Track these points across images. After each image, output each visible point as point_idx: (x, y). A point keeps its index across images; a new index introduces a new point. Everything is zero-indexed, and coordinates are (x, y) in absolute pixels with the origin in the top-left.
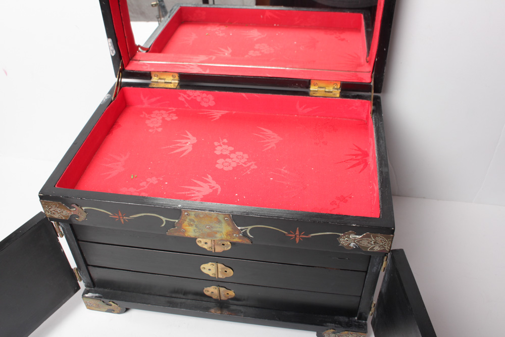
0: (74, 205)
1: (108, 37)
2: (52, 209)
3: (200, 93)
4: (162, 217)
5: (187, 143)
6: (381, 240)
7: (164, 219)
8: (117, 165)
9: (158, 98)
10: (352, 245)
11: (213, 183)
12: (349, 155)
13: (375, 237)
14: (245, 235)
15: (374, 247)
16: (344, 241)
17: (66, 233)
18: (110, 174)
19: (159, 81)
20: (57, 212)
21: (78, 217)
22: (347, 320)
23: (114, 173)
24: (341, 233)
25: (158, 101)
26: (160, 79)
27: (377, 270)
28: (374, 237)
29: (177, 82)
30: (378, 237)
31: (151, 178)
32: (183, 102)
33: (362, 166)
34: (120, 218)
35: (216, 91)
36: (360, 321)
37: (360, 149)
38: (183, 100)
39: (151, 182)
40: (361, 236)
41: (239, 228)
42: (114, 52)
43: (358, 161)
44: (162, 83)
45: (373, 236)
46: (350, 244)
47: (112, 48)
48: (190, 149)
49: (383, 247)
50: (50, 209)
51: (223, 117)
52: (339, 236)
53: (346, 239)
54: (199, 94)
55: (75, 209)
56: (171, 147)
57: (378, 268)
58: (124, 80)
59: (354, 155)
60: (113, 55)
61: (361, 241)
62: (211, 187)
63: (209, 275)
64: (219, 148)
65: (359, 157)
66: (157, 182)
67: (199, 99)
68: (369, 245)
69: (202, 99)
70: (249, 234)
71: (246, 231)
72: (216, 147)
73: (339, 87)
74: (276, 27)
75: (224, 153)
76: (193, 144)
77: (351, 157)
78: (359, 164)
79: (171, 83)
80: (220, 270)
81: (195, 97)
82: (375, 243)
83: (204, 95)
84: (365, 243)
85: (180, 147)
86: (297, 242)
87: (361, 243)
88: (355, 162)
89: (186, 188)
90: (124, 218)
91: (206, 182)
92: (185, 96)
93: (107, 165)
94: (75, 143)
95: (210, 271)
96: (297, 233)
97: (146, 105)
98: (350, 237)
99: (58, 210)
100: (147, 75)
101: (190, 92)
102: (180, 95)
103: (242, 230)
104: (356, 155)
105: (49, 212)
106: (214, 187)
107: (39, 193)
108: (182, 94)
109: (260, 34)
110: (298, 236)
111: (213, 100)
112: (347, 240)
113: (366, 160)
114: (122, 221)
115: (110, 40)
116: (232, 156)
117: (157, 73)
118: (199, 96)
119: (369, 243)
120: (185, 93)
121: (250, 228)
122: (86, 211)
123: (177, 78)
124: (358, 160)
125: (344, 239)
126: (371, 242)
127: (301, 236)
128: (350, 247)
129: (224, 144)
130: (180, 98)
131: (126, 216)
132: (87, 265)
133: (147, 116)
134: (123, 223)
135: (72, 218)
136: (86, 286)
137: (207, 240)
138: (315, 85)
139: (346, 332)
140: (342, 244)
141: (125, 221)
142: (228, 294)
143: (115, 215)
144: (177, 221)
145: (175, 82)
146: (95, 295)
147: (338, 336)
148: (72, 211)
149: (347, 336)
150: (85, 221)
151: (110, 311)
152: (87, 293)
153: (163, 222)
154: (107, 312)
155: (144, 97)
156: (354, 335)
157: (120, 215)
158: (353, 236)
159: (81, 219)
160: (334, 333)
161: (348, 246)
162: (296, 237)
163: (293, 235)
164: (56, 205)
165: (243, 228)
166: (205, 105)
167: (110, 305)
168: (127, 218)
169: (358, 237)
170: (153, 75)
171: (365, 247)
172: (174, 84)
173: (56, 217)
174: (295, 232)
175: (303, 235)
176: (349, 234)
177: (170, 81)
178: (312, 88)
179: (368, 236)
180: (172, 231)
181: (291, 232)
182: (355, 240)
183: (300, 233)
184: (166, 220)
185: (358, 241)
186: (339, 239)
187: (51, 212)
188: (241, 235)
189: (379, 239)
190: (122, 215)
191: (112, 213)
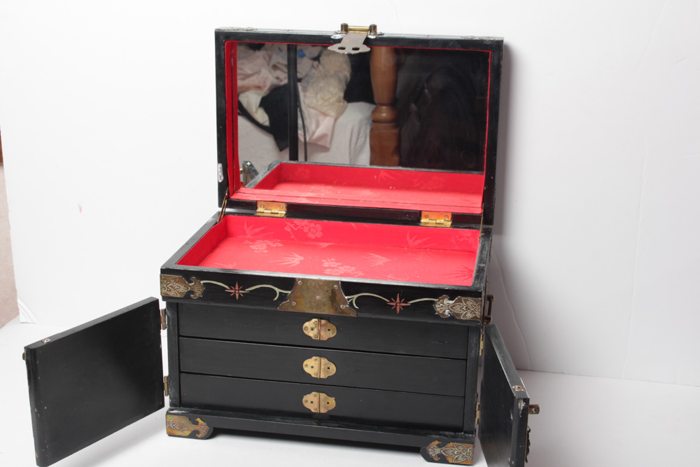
0: (193, 279)
1: (219, 162)
2: (170, 285)
3: (309, 222)
4: (276, 289)
5: (295, 259)
6: (472, 305)
7: (278, 290)
9: (263, 228)
10: (447, 313)
13: (466, 301)
14: (351, 303)
15: (466, 314)
16: (439, 308)
17: (171, 323)
19: (265, 211)
20: (174, 288)
21: (194, 293)
22: (453, 434)
24: (436, 298)
25: (263, 232)
26: (266, 209)
27: (475, 355)
29: (284, 212)
30: (468, 301)
32: (289, 232)
33: (466, 277)
34: (235, 292)
35: (325, 221)
36: (466, 435)
37: (466, 268)
38: (289, 230)
40: (454, 301)
41: (346, 297)
42: (222, 178)
44: (268, 213)
45: (464, 300)
46: (444, 311)
47: (221, 174)
48: (298, 263)
49: (475, 313)
50: (168, 284)
51: (328, 247)
52: (434, 301)
54: (307, 224)
55: (193, 284)
56: (278, 261)
57: (476, 351)
58: (228, 210)
60: (220, 181)
61: (454, 306)
63: (310, 375)
64: (326, 263)
65: (465, 272)
67: (306, 230)
68: (462, 311)
69: (310, 229)
70: (354, 305)
71: (352, 300)
72: (324, 262)
73: (450, 219)
74: (392, 189)
75: (332, 266)
76: (300, 260)
79: (277, 213)
80: (322, 367)
81: (302, 227)
82: (466, 308)
83: (312, 225)
84: (457, 309)
85: (288, 261)
86: (398, 312)
87: (454, 310)
90: (240, 292)
92: (292, 226)
95: (312, 369)
96: (398, 301)
97: (249, 236)
98: (445, 302)
99: (176, 285)
100: (252, 205)
101: (297, 221)
102: (286, 225)
103: (349, 299)
105: (165, 289)
107: (162, 266)
108: (289, 224)
109: (372, 193)
110: (398, 305)
111: (321, 231)
112: (442, 306)
114: (237, 295)
115: (220, 165)
116: (339, 268)
117: (263, 203)
118: (307, 226)
119: (461, 309)
120: (292, 223)
121: (356, 296)
122: (204, 285)
123: (285, 209)
125: (439, 305)
126: (463, 307)
127: (401, 304)
128: (445, 315)
129: (332, 261)
130: (287, 229)
131: (242, 289)
132: (180, 372)
133: (250, 243)
134: (237, 298)
135: (188, 295)
136: (171, 404)
137: (313, 326)
138: (427, 217)
139: (451, 444)
140: (438, 312)
141: (239, 296)
142: (328, 403)
143: (231, 289)
144: (290, 292)
145: (282, 212)
146: (180, 412)
147: (444, 451)
148: (190, 286)
149: (453, 453)
150: (199, 299)
151: (193, 435)
152: (172, 410)
153: (276, 294)
154: (190, 437)
155: (248, 227)
156: (461, 448)
157: (237, 288)
158: (447, 301)
159: (196, 296)
160: (439, 446)
161: (443, 314)
162: (396, 305)
163: (394, 304)
164: (175, 279)
165: (350, 297)
166: (311, 236)
167: (197, 423)
168: (243, 292)
169: (451, 302)
170: (259, 205)
171: (459, 315)
172: (281, 214)
173: (172, 294)
174: (396, 300)
175: (403, 302)
176: (443, 299)
177: (277, 212)
178: (423, 220)
179: (460, 301)
180: (284, 305)
181: (392, 299)
182: (449, 306)
183: (400, 301)
184: (280, 292)
185: (452, 307)
186: (435, 306)
187: (168, 288)
188: (347, 306)
189: (469, 303)
190: (239, 288)
191: (229, 287)
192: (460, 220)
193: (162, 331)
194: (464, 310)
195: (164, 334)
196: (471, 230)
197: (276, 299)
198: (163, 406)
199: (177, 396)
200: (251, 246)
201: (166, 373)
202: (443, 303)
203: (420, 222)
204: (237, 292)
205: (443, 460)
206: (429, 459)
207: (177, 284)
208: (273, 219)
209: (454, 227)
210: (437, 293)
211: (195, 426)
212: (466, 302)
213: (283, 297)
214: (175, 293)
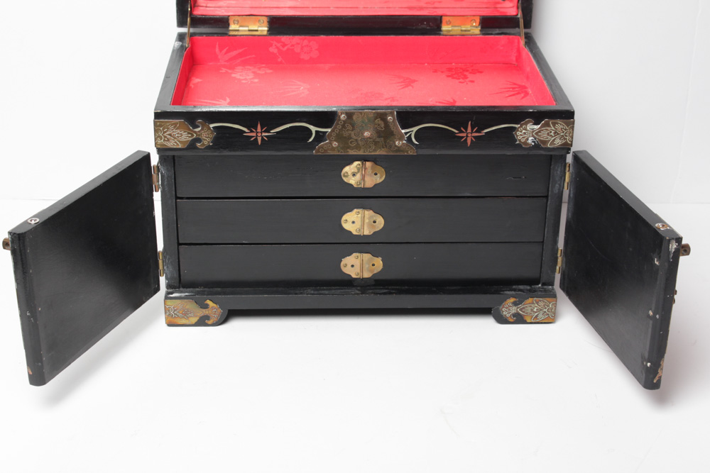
0: (200, 122)
2: (168, 133)
3: (301, 39)
4: (311, 127)
5: (300, 88)
6: (562, 129)
7: (313, 129)
9: (241, 51)
10: (530, 141)
12: (505, 88)
13: (554, 124)
14: (409, 138)
15: (554, 140)
16: (521, 135)
17: (166, 183)
19: (241, 29)
20: (173, 136)
21: (200, 142)
22: (529, 288)
24: (518, 124)
25: (240, 55)
26: (241, 26)
27: (559, 189)
29: (266, 29)
30: (557, 124)
32: (275, 54)
33: (522, 95)
34: (257, 136)
35: (322, 36)
36: (545, 287)
37: (515, 84)
38: (275, 51)
40: (539, 126)
41: (403, 131)
44: (245, 31)
45: (552, 123)
46: (527, 139)
48: (307, 92)
49: (565, 139)
50: (165, 132)
52: (515, 128)
53: (524, 131)
54: (298, 42)
55: (200, 129)
56: (280, 91)
57: (560, 185)
59: (510, 88)
61: (539, 132)
63: (350, 232)
65: (517, 89)
67: (297, 50)
68: (549, 137)
69: (302, 48)
70: (414, 140)
71: (411, 134)
73: (478, 24)
76: (308, 89)
77: (507, 90)
78: (518, 93)
79: (257, 31)
80: (367, 221)
81: (293, 45)
82: (555, 133)
83: (306, 42)
84: (544, 136)
85: (293, 91)
86: (469, 144)
87: (540, 136)
88: (513, 93)
90: (264, 134)
92: (279, 45)
95: (354, 225)
96: (469, 130)
97: (222, 62)
98: (528, 128)
99: (176, 132)
100: (223, 22)
101: (285, 39)
102: (271, 45)
103: (406, 133)
104: (513, 88)
105: (161, 139)
107: (155, 110)
108: (275, 43)
110: (470, 135)
111: (317, 50)
112: (525, 133)
113: (525, 91)
114: (259, 139)
117: (237, 18)
118: (298, 44)
119: (548, 134)
120: (279, 41)
121: (415, 129)
122: (215, 129)
123: (266, 23)
124: (516, 91)
125: (521, 132)
126: (551, 132)
127: (473, 135)
128: (528, 144)
130: (273, 50)
131: (265, 132)
132: (179, 244)
133: (230, 71)
134: (260, 142)
135: (192, 145)
136: (169, 286)
137: (356, 170)
138: (449, 23)
139: (530, 300)
140: (520, 140)
141: (263, 139)
142: (373, 265)
143: (252, 132)
144: (329, 130)
145: (263, 29)
146: (183, 295)
147: (521, 310)
148: (195, 132)
149: (532, 310)
150: (209, 148)
151: (202, 322)
152: (172, 293)
153: (311, 134)
154: (197, 324)
155: (221, 51)
156: (541, 304)
157: (259, 130)
158: (530, 127)
159: (203, 144)
160: (515, 304)
161: (525, 143)
162: (467, 136)
163: (464, 135)
164: (176, 124)
165: (407, 130)
166: (305, 57)
167: (206, 307)
168: (267, 134)
169: (536, 127)
170: (231, 22)
171: (545, 142)
172: (262, 31)
173: (171, 144)
174: (466, 129)
175: (476, 132)
176: (526, 124)
177: (256, 28)
178: (445, 28)
179: (547, 125)
180: (322, 147)
181: (462, 129)
182: (533, 132)
183: (472, 130)
184: (316, 131)
185: (536, 134)
186: (516, 133)
187: (165, 137)
188: (404, 142)
189: (559, 127)
190: (262, 129)
191: (248, 129)
192: (489, 24)
193: (154, 193)
194: (550, 135)
195: (157, 196)
196: (507, 36)
197: (311, 140)
198: (158, 289)
199: (176, 275)
200: (233, 75)
201: (160, 246)
202: (526, 129)
203: (441, 31)
204: (259, 135)
205: (519, 319)
206: (502, 320)
207: (178, 131)
208: (253, 39)
209: (484, 34)
210: (518, 116)
211: (204, 310)
212: (554, 126)
213: (320, 137)
214: (176, 142)
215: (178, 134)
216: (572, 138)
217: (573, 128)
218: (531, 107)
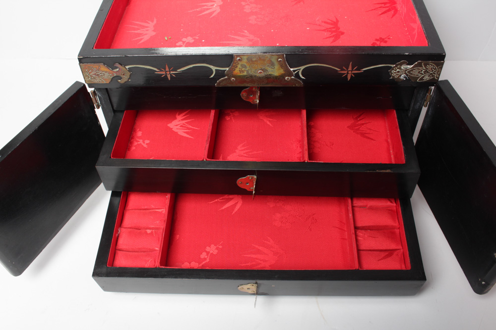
0: (117, 65)
2: (93, 73)
4: (212, 67)
5: (214, 5)
6: (432, 68)
7: (214, 68)
8: (147, 30)
10: (402, 77)
11: (252, 37)
12: (378, 4)
14: (297, 75)
15: (423, 77)
16: (395, 73)
18: (142, 39)
20: (98, 75)
21: (121, 78)
23: (146, 38)
24: (393, 64)
27: (420, 106)
28: (425, 65)
30: (429, 64)
31: (186, 38)
33: (392, 12)
34: (166, 74)
39: (187, 41)
40: (412, 66)
41: (292, 69)
43: (387, 9)
46: (400, 76)
48: (218, 10)
49: (433, 76)
50: (91, 72)
52: (391, 67)
53: (398, 70)
55: (118, 69)
56: (198, 10)
57: (421, 104)
59: (382, 3)
61: (412, 71)
62: (250, 40)
64: (247, 7)
65: (388, 5)
66: (193, 41)
68: (419, 74)
70: (301, 76)
71: (298, 72)
72: (244, 6)
75: (254, 11)
76: (220, 6)
77: (381, 5)
78: (389, 10)
82: (425, 72)
84: (415, 73)
85: (208, 9)
86: (349, 78)
87: (411, 74)
88: (384, 10)
89: (225, 43)
90: (171, 73)
91: (243, 36)
93: (136, 32)
94: (101, 10)
96: (350, 69)
98: (402, 67)
103: (294, 71)
104: (385, 4)
105: (89, 78)
106: (253, 40)
107: (79, 56)
110: (350, 72)
112: (399, 72)
113: (395, 7)
114: (169, 76)
116: (263, 12)
119: (419, 72)
121: (302, 68)
122: (130, 69)
124: (387, 7)
125: (396, 70)
126: (422, 71)
127: (353, 72)
128: (400, 79)
129: (251, 3)
131: (173, 70)
134: (169, 79)
135: (115, 79)
140: (393, 77)
141: (171, 76)
143: (161, 71)
144: (227, 69)
148: (115, 72)
150: (128, 82)
153: (213, 72)
157: (167, 69)
158: (404, 66)
159: (123, 80)
161: (398, 78)
162: (348, 73)
163: (346, 72)
164: (97, 67)
165: (296, 69)
168: (174, 72)
169: (410, 67)
171: (415, 78)
173: (97, 80)
174: (347, 68)
175: (356, 70)
176: (401, 64)
179: (420, 65)
181: (344, 68)
182: (406, 70)
183: (352, 68)
184: (216, 70)
185: (409, 72)
186: (391, 71)
187: (91, 76)
188: (293, 77)
189: (429, 67)
190: (169, 69)
191: (158, 69)
193: (96, 110)
194: (422, 73)
197: (212, 76)
202: (400, 69)
204: (168, 73)
212: (425, 66)
214: (100, 80)
215: (101, 73)
216: (439, 75)
217: (441, 68)
218: (406, 48)
